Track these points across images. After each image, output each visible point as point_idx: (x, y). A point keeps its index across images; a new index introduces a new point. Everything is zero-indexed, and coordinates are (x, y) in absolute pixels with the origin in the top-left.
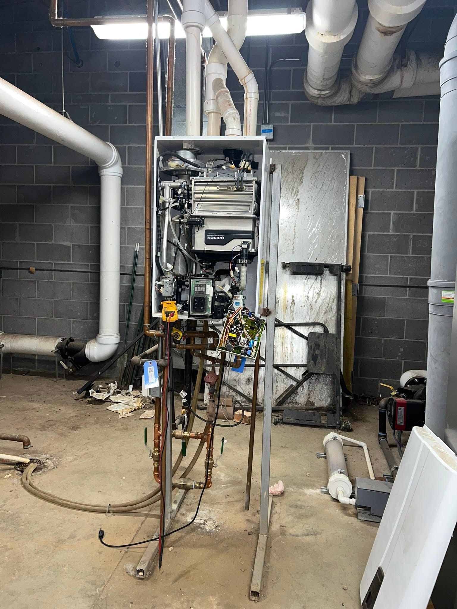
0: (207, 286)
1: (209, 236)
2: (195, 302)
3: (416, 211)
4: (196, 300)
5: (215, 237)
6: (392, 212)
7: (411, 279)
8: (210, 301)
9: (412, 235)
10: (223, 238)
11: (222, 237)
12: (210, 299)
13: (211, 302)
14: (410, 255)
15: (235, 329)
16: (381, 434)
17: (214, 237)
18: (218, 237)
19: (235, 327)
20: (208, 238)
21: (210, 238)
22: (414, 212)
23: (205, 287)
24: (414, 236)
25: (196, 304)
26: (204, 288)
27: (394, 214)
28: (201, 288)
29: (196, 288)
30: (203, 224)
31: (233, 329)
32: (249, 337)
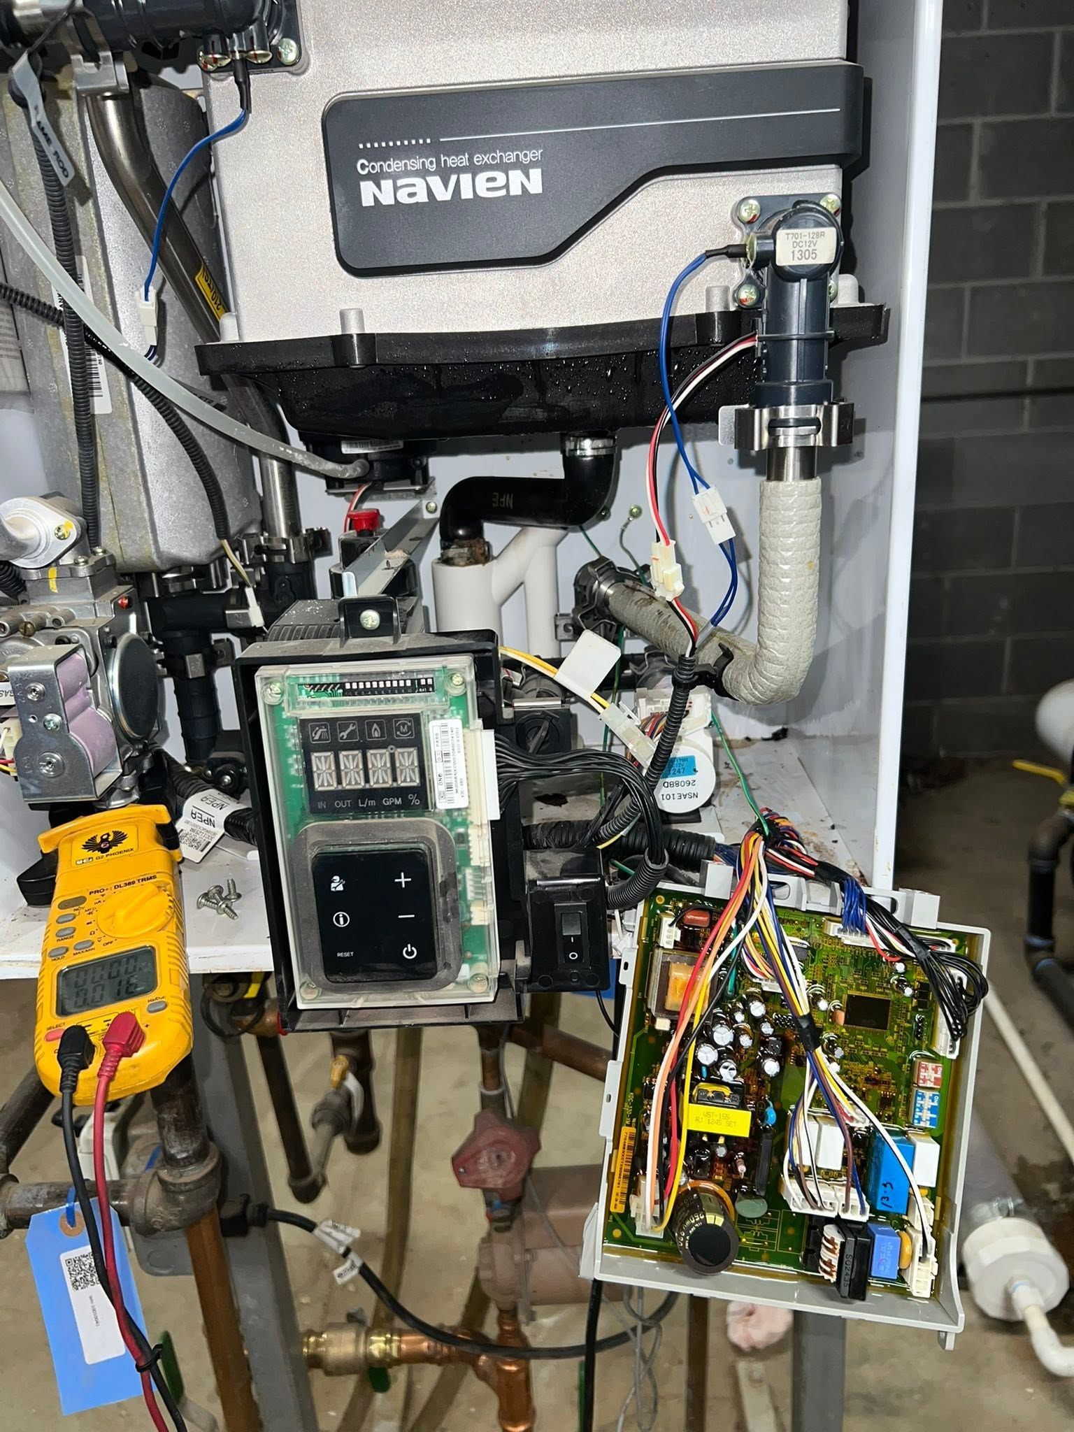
0: (433, 730)
1: (376, 179)
2: (327, 903)
3: (1061, 108)
4: (337, 885)
5: (445, 176)
6: (977, 122)
7: (1039, 365)
8: (475, 862)
9: (1043, 202)
10: (535, 184)
11: (516, 176)
12: (481, 850)
13: (490, 879)
14: (1038, 275)
15: (724, 1054)
16: (1037, 941)
17: (435, 182)
18: (474, 170)
19: (723, 1035)
20: (367, 201)
21: (387, 199)
22: (1053, 113)
23: (416, 741)
24: (1050, 205)
25: (341, 920)
26: (407, 758)
27: (986, 126)
28: (379, 759)
29: (322, 763)
30: (292, 31)
31: (707, 1055)
32: (862, 1117)
